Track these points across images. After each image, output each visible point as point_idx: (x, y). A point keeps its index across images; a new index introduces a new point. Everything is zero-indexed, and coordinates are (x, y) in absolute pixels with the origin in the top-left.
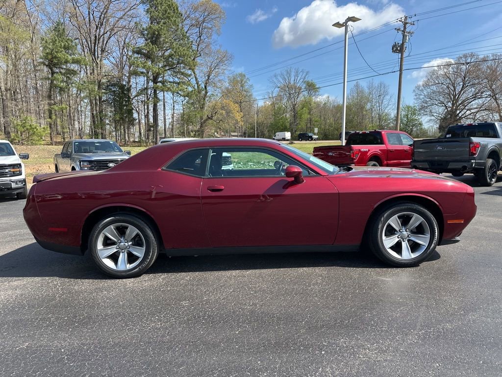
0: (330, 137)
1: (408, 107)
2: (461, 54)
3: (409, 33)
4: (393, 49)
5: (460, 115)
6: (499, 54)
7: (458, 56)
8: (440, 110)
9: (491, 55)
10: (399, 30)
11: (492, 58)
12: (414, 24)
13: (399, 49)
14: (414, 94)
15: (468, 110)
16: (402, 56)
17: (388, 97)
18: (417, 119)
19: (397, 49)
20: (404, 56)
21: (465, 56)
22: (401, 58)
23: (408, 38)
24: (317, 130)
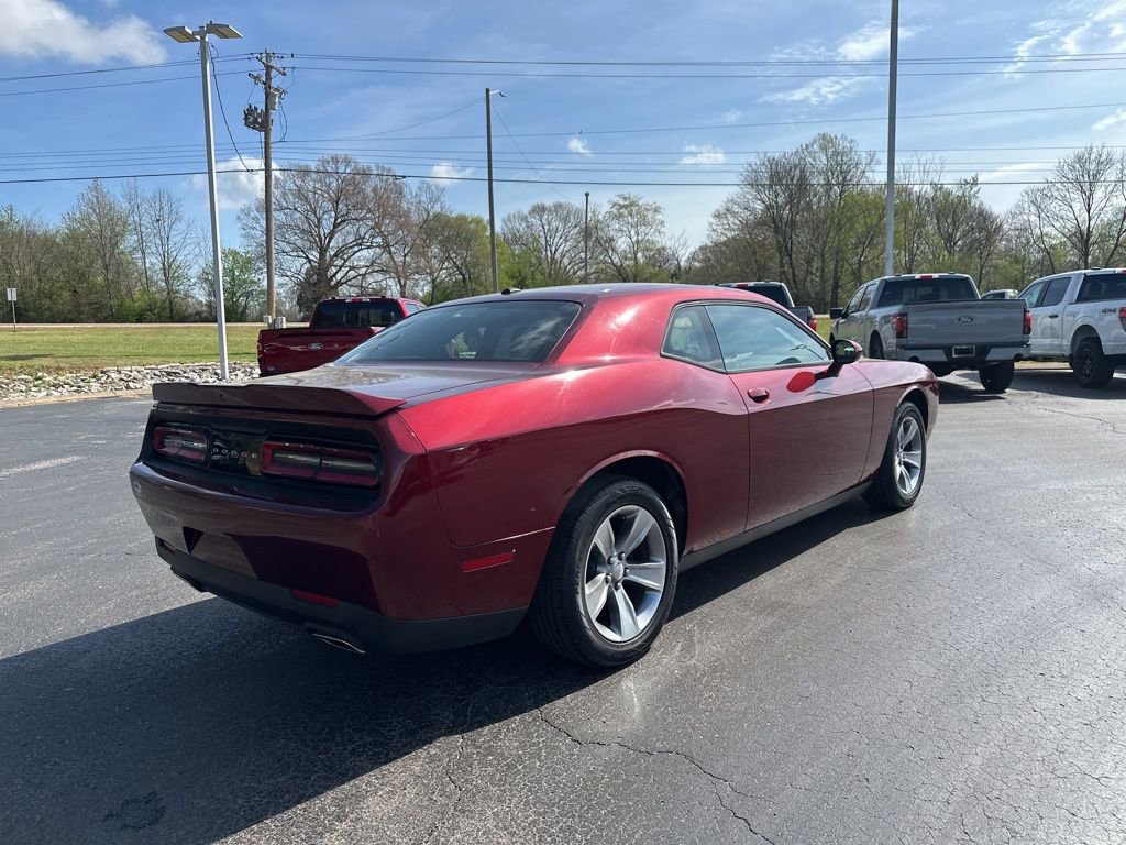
0: (32, 314)
1: (235, 254)
2: (328, 154)
3: (277, 90)
4: (246, 118)
5: (339, 276)
6: (387, 166)
7: (320, 157)
8: (297, 265)
9: (373, 166)
10: (257, 78)
11: (375, 172)
12: (284, 74)
13: (260, 120)
14: (239, 225)
15: (352, 268)
16: (267, 137)
17: (181, 226)
18: (256, 279)
19: (255, 121)
20: (272, 140)
21: (335, 160)
22: (267, 144)
23: (277, 100)
24: (15, 294)
